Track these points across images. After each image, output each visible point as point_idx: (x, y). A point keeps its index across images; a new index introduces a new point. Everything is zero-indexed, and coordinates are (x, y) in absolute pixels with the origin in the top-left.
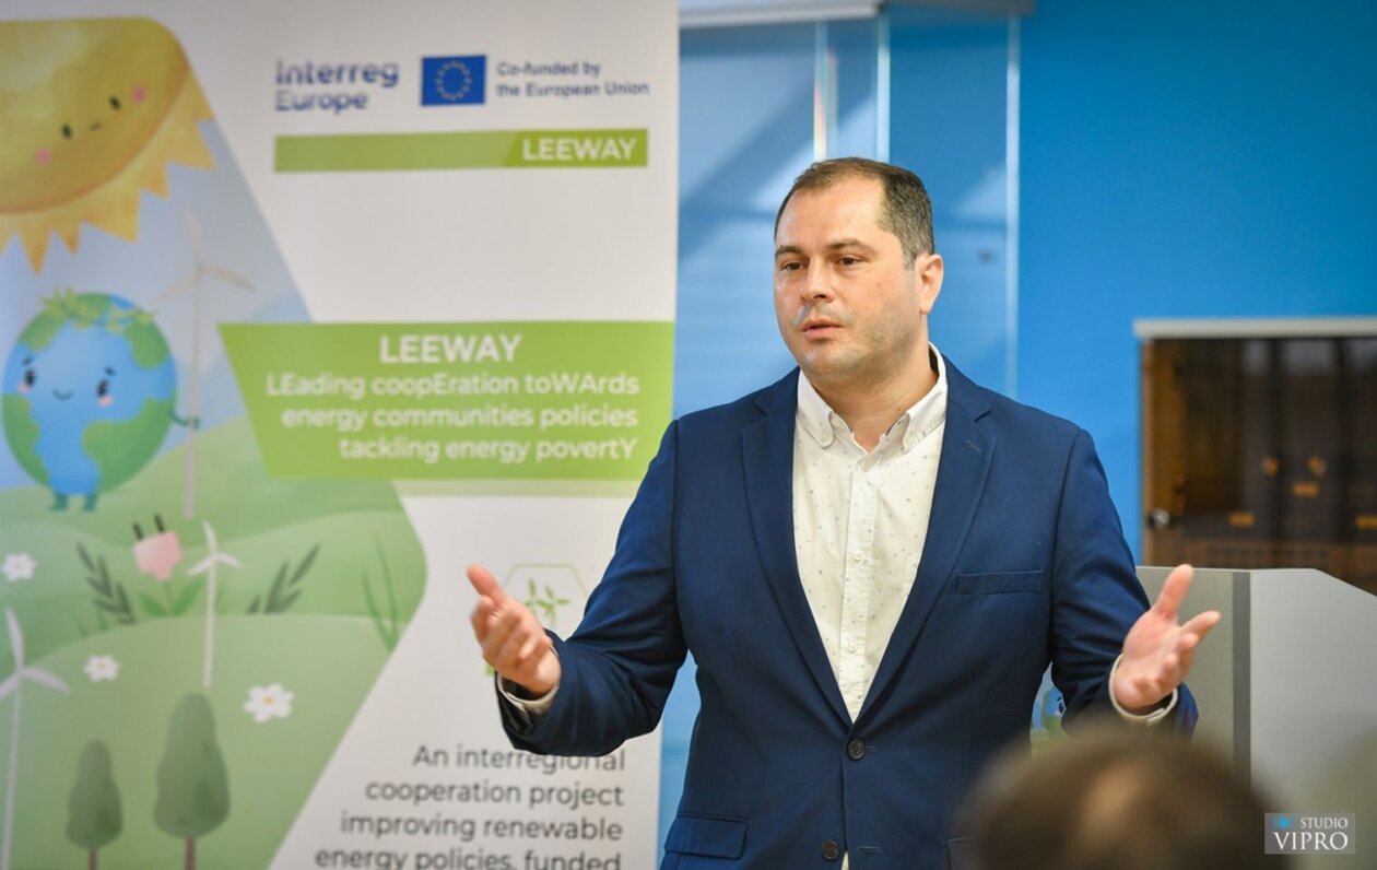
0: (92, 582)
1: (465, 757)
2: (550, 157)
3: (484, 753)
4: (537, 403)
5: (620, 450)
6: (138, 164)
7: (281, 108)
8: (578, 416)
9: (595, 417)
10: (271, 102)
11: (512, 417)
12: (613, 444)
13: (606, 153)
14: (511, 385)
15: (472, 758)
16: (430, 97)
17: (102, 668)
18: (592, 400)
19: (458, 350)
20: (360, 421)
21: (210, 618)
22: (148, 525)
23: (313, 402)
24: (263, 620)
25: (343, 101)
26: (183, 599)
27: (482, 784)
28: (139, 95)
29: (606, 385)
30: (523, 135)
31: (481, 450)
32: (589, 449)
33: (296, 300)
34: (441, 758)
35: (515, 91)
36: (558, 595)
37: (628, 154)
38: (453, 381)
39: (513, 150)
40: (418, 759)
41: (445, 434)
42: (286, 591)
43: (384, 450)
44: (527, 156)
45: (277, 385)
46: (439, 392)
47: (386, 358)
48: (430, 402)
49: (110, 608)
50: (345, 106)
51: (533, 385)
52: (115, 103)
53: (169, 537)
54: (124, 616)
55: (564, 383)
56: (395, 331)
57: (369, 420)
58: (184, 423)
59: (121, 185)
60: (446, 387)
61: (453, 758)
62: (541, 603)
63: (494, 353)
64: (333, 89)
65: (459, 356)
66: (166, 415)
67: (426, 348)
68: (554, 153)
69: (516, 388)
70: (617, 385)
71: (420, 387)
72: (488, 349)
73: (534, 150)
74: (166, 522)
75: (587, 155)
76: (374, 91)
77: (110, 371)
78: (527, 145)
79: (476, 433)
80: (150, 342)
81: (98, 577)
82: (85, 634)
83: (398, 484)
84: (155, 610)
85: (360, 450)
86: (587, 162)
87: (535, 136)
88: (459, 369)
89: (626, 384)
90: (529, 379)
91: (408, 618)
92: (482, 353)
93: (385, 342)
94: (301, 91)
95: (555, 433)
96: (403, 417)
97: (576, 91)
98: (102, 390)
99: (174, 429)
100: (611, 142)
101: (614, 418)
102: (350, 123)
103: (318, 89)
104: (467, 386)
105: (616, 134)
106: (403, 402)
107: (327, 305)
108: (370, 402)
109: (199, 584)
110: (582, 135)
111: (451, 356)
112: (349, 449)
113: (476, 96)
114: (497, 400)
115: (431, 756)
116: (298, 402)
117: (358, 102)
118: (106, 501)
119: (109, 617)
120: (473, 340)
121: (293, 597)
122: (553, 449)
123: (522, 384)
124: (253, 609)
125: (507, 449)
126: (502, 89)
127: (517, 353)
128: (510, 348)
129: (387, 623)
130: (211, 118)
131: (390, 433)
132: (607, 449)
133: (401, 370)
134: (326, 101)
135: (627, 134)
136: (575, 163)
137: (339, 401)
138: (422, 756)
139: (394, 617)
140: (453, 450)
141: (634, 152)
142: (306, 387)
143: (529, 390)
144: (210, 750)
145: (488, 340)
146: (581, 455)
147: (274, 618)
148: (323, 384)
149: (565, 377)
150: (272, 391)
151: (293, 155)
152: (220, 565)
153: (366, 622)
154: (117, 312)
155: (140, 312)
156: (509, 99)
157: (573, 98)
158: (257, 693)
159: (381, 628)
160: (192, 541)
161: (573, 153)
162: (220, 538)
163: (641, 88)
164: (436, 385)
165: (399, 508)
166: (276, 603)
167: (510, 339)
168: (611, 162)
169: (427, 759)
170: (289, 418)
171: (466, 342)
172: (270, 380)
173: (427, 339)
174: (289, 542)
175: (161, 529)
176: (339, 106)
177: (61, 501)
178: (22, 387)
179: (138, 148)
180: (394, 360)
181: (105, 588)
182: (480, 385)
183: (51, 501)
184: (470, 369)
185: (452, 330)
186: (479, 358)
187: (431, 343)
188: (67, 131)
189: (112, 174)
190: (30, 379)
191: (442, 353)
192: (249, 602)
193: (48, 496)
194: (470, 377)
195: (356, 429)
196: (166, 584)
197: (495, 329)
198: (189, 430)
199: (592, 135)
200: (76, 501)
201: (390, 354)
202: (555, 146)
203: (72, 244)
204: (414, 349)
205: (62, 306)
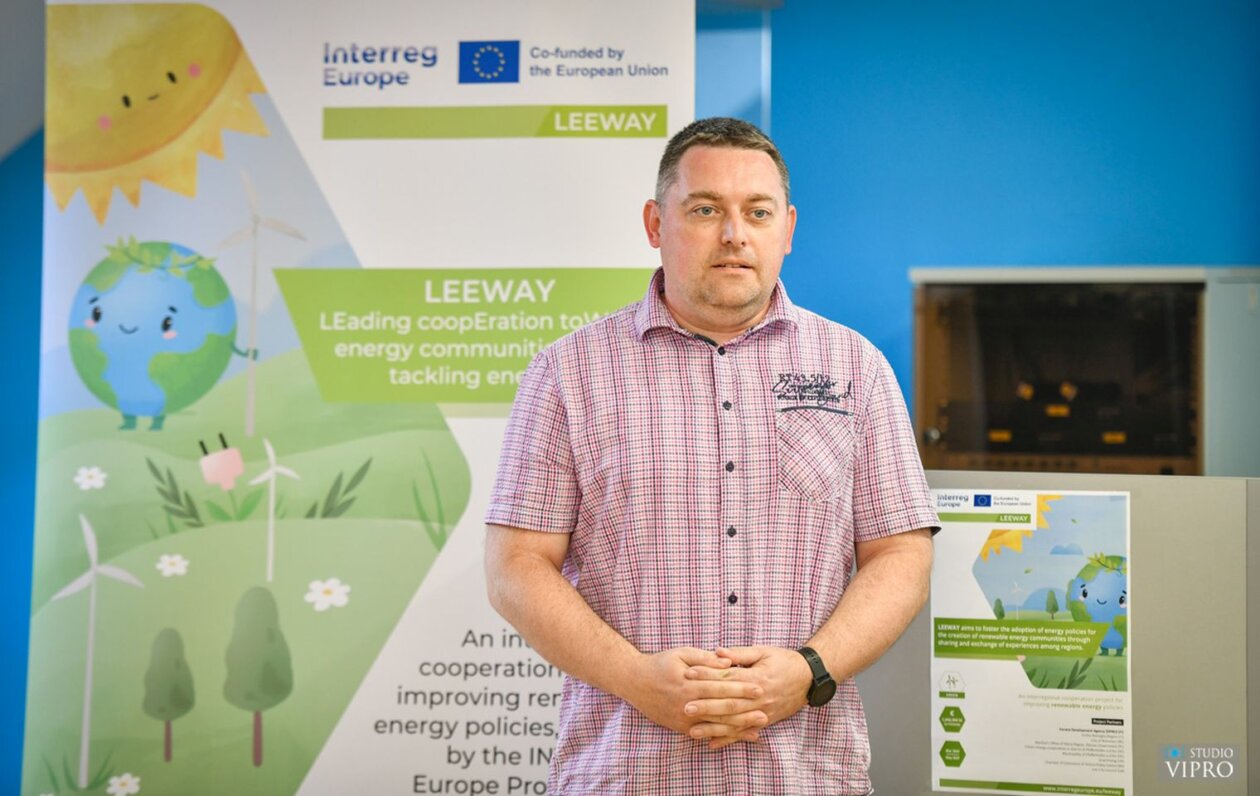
0: (162, 492)
2: (579, 128)
6: (194, 131)
7: (327, 84)
10: (321, 79)
13: (629, 125)
14: (546, 322)
16: (467, 75)
17: (172, 565)
19: (497, 291)
20: (407, 354)
21: (272, 521)
22: (212, 442)
23: (362, 336)
24: (318, 522)
25: (386, 78)
26: (248, 506)
27: (525, 662)
28: (194, 70)
30: (555, 109)
33: (346, 249)
34: (487, 640)
35: (546, 72)
37: (648, 127)
38: (492, 319)
39: (545, 123)
40: (466, 641)
41: (484, 364)
42: (341, 499)
43: (430, 377)
44: (558, 127)
45: (329, 321)
46: (478, 328)
47: (429, 299)
48: (471, 336)
49: (179, 514)
50: (389, 83)
51: (567, 323)
52: (172, 77)
53: (232, 452)
54: (193, 520)
56: (439, 276)
57: (415, 352)
58: (245, 355)
59: (178, 149)
60: (487, 324)
61: (498, 641)
63: (530, 295)
64: (377, 67)
65: (497, 296)
66: (226, 347)
67: (467, 291)
68: (583, 125)
69: (551, 326)
71: (461, 324)
72: (525, 292)
73: (565, 122)
74: (228, 441)
75: (612, 126)
76: (415, 69)
77: (173, 309)
78: (558, 116)
79: (514, 363)
80: (212, 286)
81: (167, 488)
82: (156, 537)
83: (443, 407)
84: (221, 515)
85: (408, 378)
86: (612, 133)
87: (565, 111)
88: (498, 308)
90: (563, 317)
91: (455, 521)
92: (519, 295)
93: (429, 284)
94: (347, 69)
96: (447, 350)
97: (602, 72)
98: (166, 326)
99: (235, 357)
100: (633, 116)
102: (393, 97)
103: (363, 67)
104: (505, 323)
105: (637, 109)
106: (446, 336)
107: (373, 255)
108: (416, 337)
109: (258, 495)
110: (607, 110)
111: (490, 298)
112: (397, 377)
113: (511, 75)
114: (533, 335)
115: (478, 639)
116: (349, 336)
117: (400, 80)
118: (171, 421)
119: (178, 521)
120: (511, 283)
121: (350, 502)
123: (557, 321)
124: (311, 514)
126: (534, 70)
127: (550, 295)
128: (545, 292)
129: (436, 526)
130: (263, 91)
131: (435, 364)
133: (444, 310)
134: (370, 79)
135: (648, 110)
136: (601, 133)
137: (389, 336)
138: (469, 638)
139: (441, 521)
140: (493, 378)
141: (653, 124)
142: (355, 323)
144: (274, 636)
145: (525, 283)
147: (329, 522)
148: (373, 321)
150: (324, 327)
151: (339, 124)
152: (279, 476)
153: (417, 525)
154: (177, 258)
155: (200, 258)
156: (540, 79)
157: (598, 77)
158: (317, 586)
159: (430, 530)
160: (253, 455)
161: (599, 124)
162: (278, 454)
164: (477, 322)
165: (445, 427)
166: (332, 508)
167: (545, 284)
168: (633, 133)
169: (474, 641)
170: (340, 350)
171: (504, 285)
172: (323, 317)
173: (467, 283)
174: (344, 457)
175: (225, 446)
176: (382, 83)
177: (130, 422)
178: (90, 323)
179: (195, 118)
180: (437, 300)
181: (174, 496)
182: (517, 323)
183: (121, 421)
184: (509, 308)
185: (490, 275)
186: (516, 299)
187: (471, 287)
188: (127, 101)
189: (171, 139)
190: (97, 316)
191: (481, 294)
192: (308, 508)
193: (118, 418)
194: (508, 315)
195: (404, 359)
196: (231, 493)
197: (532, 274)
198: (249, 360)
199: (618, 110)
200: (144, 422)
201: (434, 295)
202: (583, 119)
203: (134, 199)
204: (455, 291)
205: (126, 252)
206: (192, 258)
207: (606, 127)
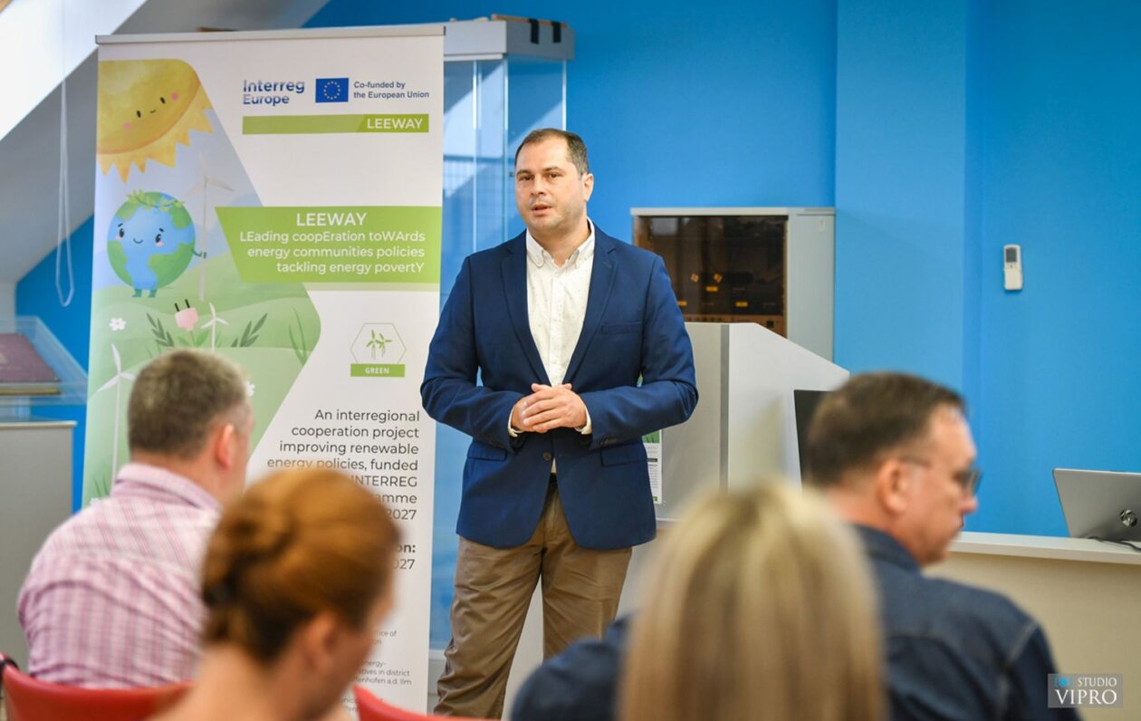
0: (155, 332)
1: (340, 416)
2: (380, 128)
3: (350, 413)
4: (375, 245)
5: (416, 268)
6: (175, 130)
7: (245, 103)
8: (396, 252)
9: (404, 253)
10: (241, 100)
11: (362, 253)
12: (413, 265)
13: (408, 125)
14: (362, 237)
15: (344, 415)
16: (320, 98)
18: (402, 244)
19: (336, 219)
20: (287, 255)
22: (182, 304)
23: (263, 245)
24: (238, 348)
25: (277, 100)
26: (200, 340)
27: (349, 428)
28: (175, 96)
29: (409, 237)
30: (367, 117)
31: (347, 268)
32: (400, 268)
33: (255, 196)
34: (328, 415)
35: (363, 95)
36: (386, 338)
37: (418, 127)
38: (333, 235)
39: (362, 124)
40: (317, 416)
41: (329, 261)
42: (251, 336)
43: (299, 268)
44: (369, 127)
45: (245, 237)
46: (325, 240)
47: (299, 224)
48: (321, 245)
49: (165, 344)
50: (278, 102)
51: (373, 237)
52: (163, 100)
53: (192, 309)
55: (388, 236)
56: (304, 211)
57: (291, 253)
58: (200, 255)
59: (166, 140)
60: (330, 238)
61: (334, 416)
62: (378, 342)
63: (353, 221)
64: (272, 94)
65: (335, 222)
66: (190, 251)
67: (319, 219)
68: (382, 125)
69: (364, 239)
70: (414, 237)
71: (316, 238)
72: (350, 220)
73: (373, 124)
74: (190, 304)
75: (399, 127)
76: (293, 95)
77: (162, 230)
78: (369, 121)
79: (345, 260)
80: (182, 217)
81: (157, 330)
83: (306, 285)
85: (287, 268)
86: (399, 130)
87: (373, 117)
88: (336, 229)
89: (419, 237)
90: (371, 234)
91: (312, 349)
92: (347, 221)
93: (299, 216)
94: (256, 95)
95: (384, 260)
96: (308, 252)
97: (393, 95)
98: (158, 240)
99: (194, 256)
100: (410, 120)
101: (413, 253)
102: (280, 110)
103: (264, 94)
104: (339, 237)
105: (413, 117)
106: (309, 245)
107: (268, 199)
108: (291, 245)
109: (207, 332)
110: (396, 117)
111: (332, 223)
112: (281, 268)
113: (343, 98)
114: (355, 244)
115: (324, 416)
116: (255, 245)
117: (285, 101)
118: (159, 292)
120: (343, 215)
121: (256, 337)
122: (383, 268)
123: (367, 237)
124: (234, 345)
125: (360, 268)
126: (356, 95)
127: (364, 221)
128: (361, 220)
129: (301, 351)
130: (211, 107)
131: (302, 260)
132: (410, 268)
133: (307, 230)
134: (268, 100)
135: (418, 117)
136: (392, 130)
137: (275, 244)
138: (319, 415)
139: (304, 349)
140: (333, 268)
141: (422, 125)
142: (259, 238)
143: (371, 239)
145: (350, 215)
146: (397, 270)
147: (244, 348)
148: (268, 236)
149: (389, 233)
150: (242, 240)
151: (251, 126)
152: (217, 323)
153: (292, 351)
154: (164, 201)
155: (176, 201)
156: (360, 99)
157: (391, 99)
159: (298, 354)
160: (204, 311)
161: (392, 125)
162: (217, 311)
163: (427, 94)
164: (324, 237)
165: (307, 296)
166: (245, 341)
167: (361, 215)
168: (410, 130)
169: (322, 416)
170: (251, 253)
171: (339, 216)
172: (242, 234)
173: (319, 215)
174: (252, 313)
175: (189, 307)
176: (275, 102)
177: (138, 293)
178: (118, 238)
179: (175, 122)
180: (303, 225)
181: (161, 335)
182: (346, 237)
183: (134, 293)
184: (342, 229)
185: (332, 210)
186: (346, 224)
187: (322, 217)
188: (139, 114)
189: (162, 135)
190: (122, 234)
191: (327, 221)
192: (232, 342)
193: (132, 290)
194: (341, 233)
195: (285, 258)
196: (191, 332)
197: (354, 210)
198: (201, 258)
199: (401, 117)
200: (146, 293)
201: (301, 222)
202: (383, 122)
203: (142, 168)
204: (313, 219)
205: (137, 199)
206: (172, 201)
207: (395, 126)
